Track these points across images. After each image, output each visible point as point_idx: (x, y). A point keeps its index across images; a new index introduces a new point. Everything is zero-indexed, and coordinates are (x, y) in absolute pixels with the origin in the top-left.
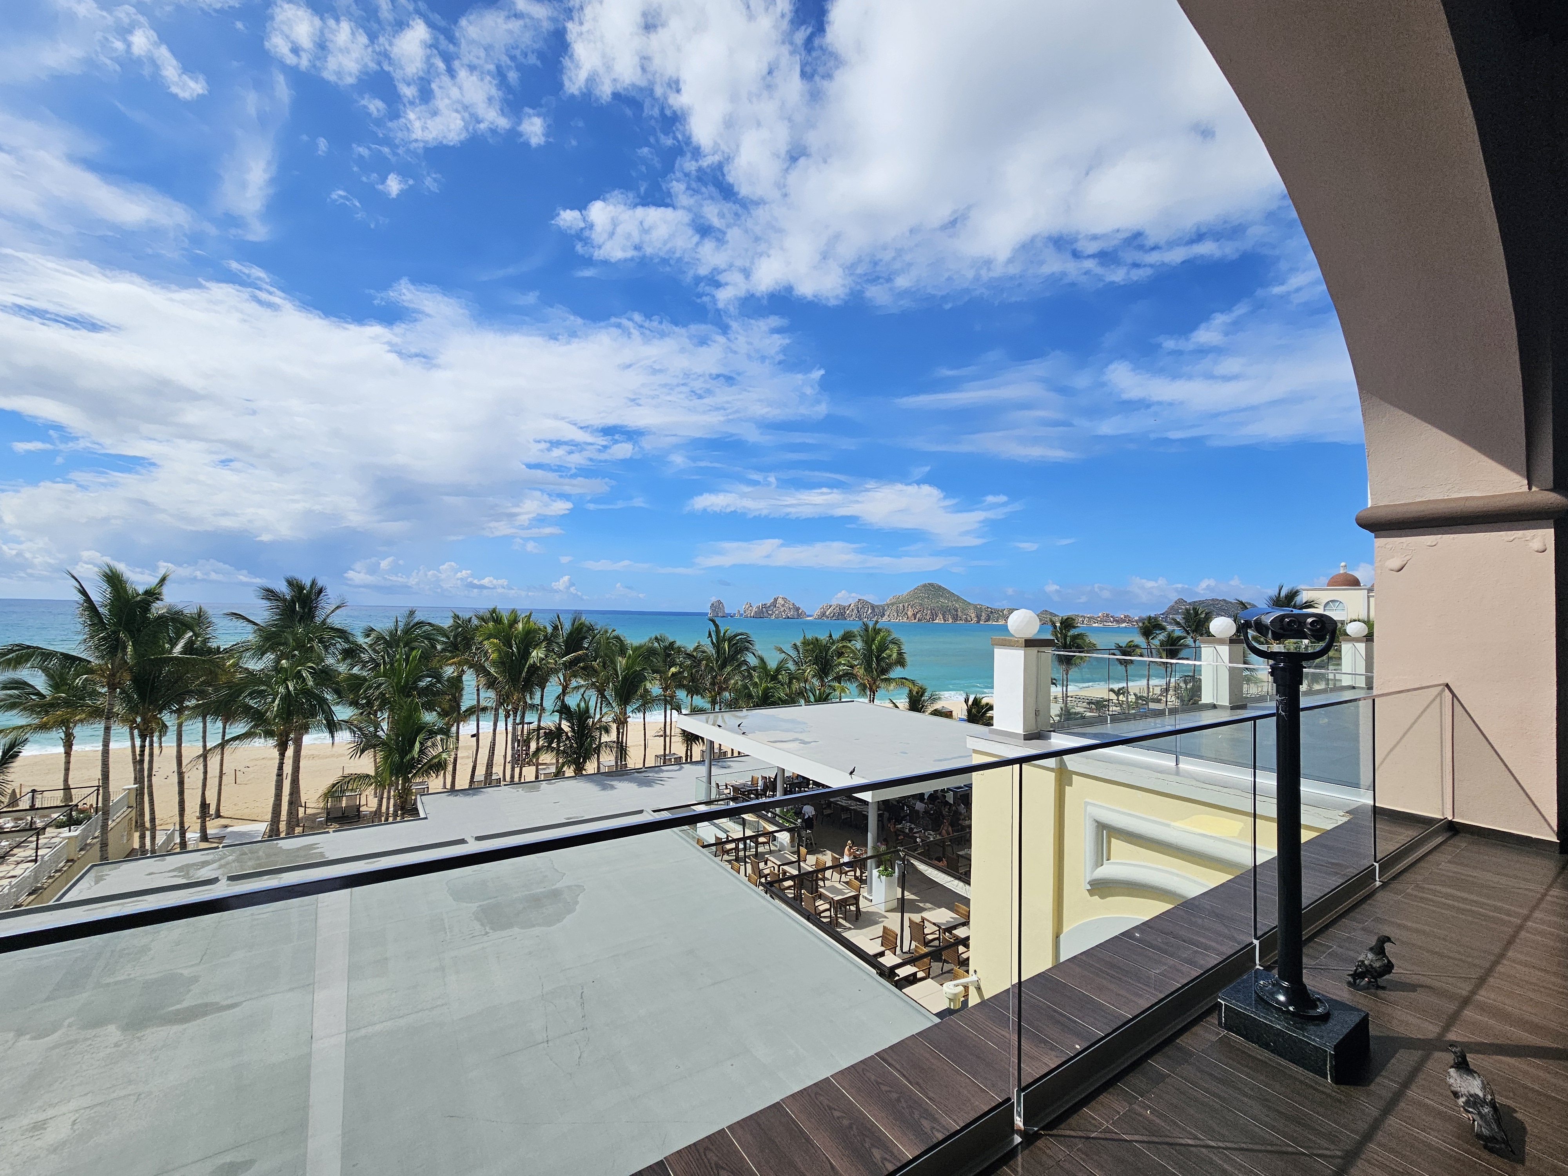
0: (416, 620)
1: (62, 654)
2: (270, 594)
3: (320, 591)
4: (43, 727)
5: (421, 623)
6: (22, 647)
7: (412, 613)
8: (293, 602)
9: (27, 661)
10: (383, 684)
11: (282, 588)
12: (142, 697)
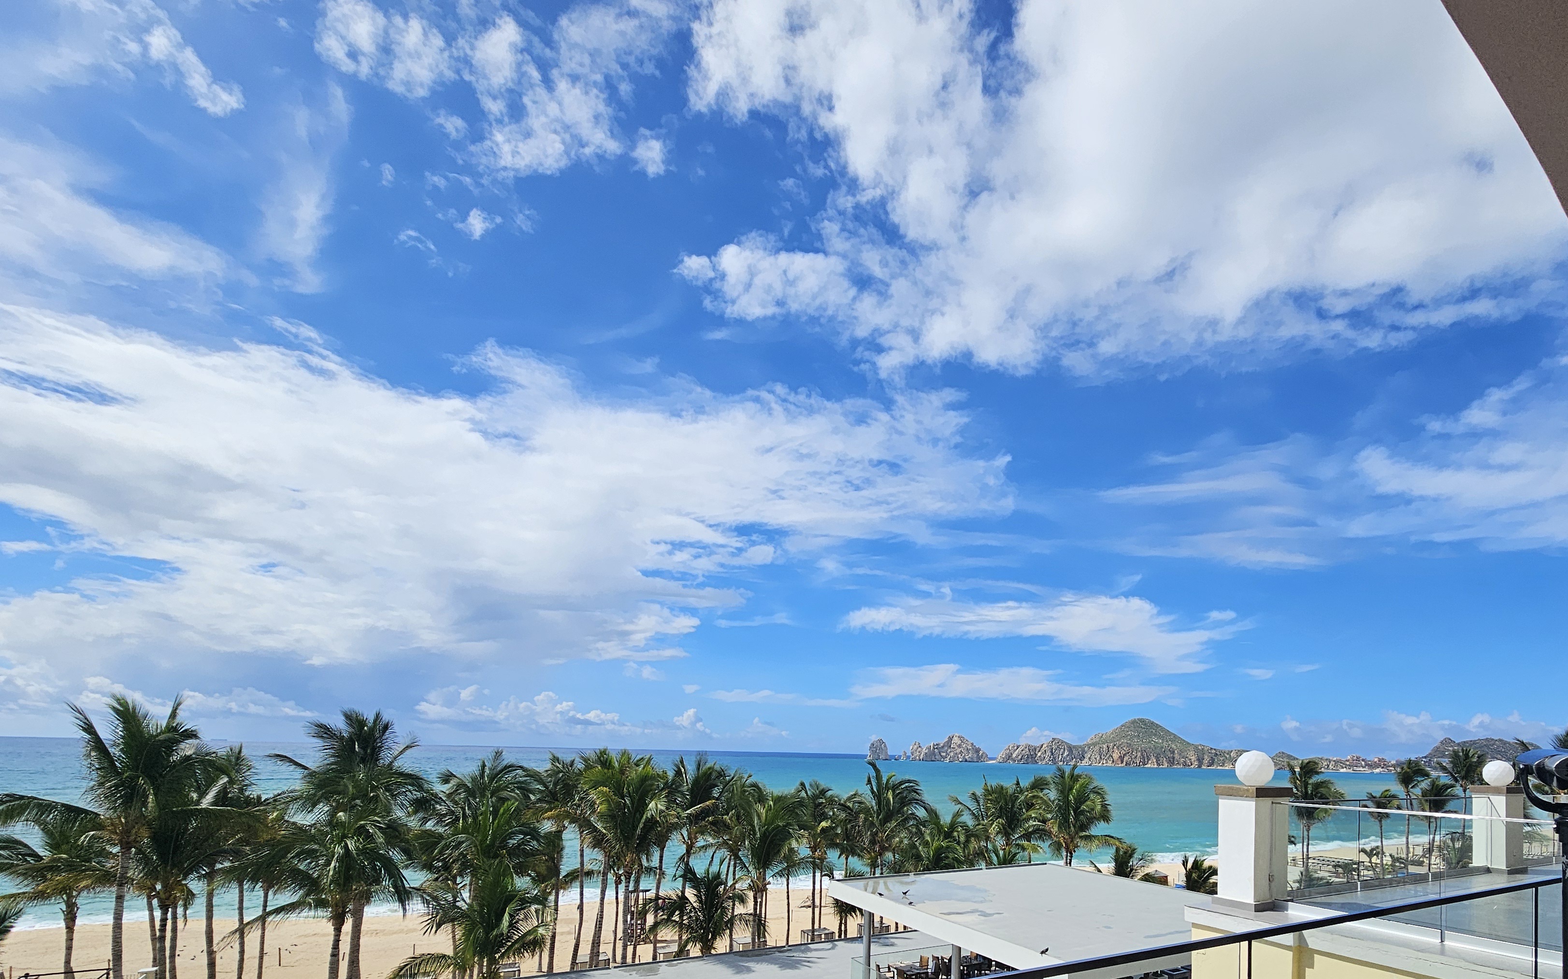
0: (505, 763)
1: (63, 805)
2: (323, 731)
3: (386, 727)
4: (40, 896)
5: (510, 766)
6: (12, 797)
7: (498, 754)
8: (351, 741)
9: (20, 814)
10: (463, 842)
11: (339, 724)
12: (162, 857)
